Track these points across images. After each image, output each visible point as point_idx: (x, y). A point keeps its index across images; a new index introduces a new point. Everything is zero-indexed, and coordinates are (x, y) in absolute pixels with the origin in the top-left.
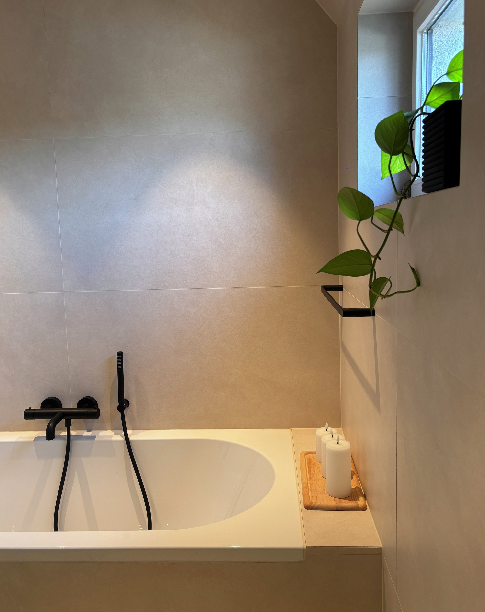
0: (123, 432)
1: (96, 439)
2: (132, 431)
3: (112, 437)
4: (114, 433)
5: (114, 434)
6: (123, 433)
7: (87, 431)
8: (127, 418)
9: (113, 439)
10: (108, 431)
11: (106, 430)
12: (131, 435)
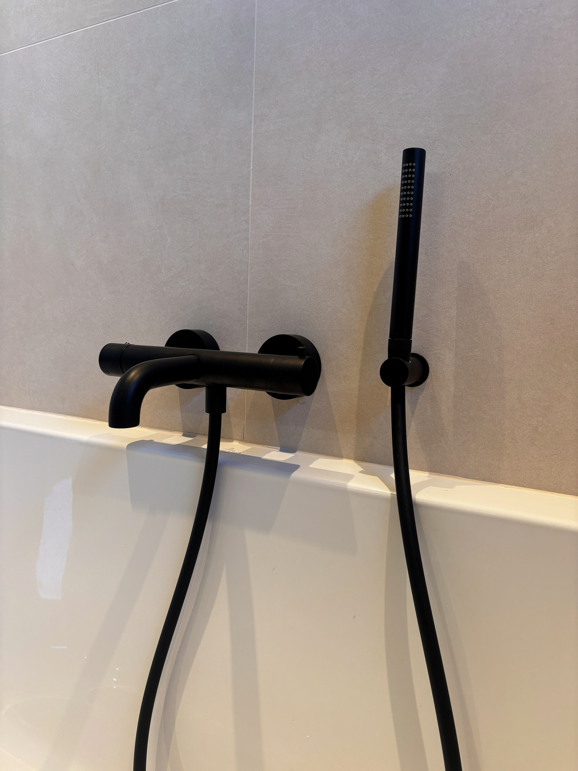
0: (394, 473)
1: (296, 474)
2: (428, 477)
3: (350, 477)
4: (362, 469)
5: (361, 472)
6: (393, 476)
7: (281, 450)
8: (413, 424)
9: (353, 485)
10: (345, 461)
11: (338, 455)
12: (423, 485)
